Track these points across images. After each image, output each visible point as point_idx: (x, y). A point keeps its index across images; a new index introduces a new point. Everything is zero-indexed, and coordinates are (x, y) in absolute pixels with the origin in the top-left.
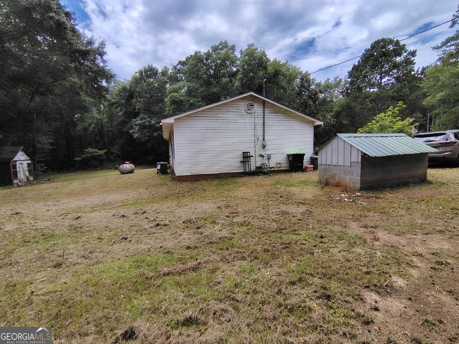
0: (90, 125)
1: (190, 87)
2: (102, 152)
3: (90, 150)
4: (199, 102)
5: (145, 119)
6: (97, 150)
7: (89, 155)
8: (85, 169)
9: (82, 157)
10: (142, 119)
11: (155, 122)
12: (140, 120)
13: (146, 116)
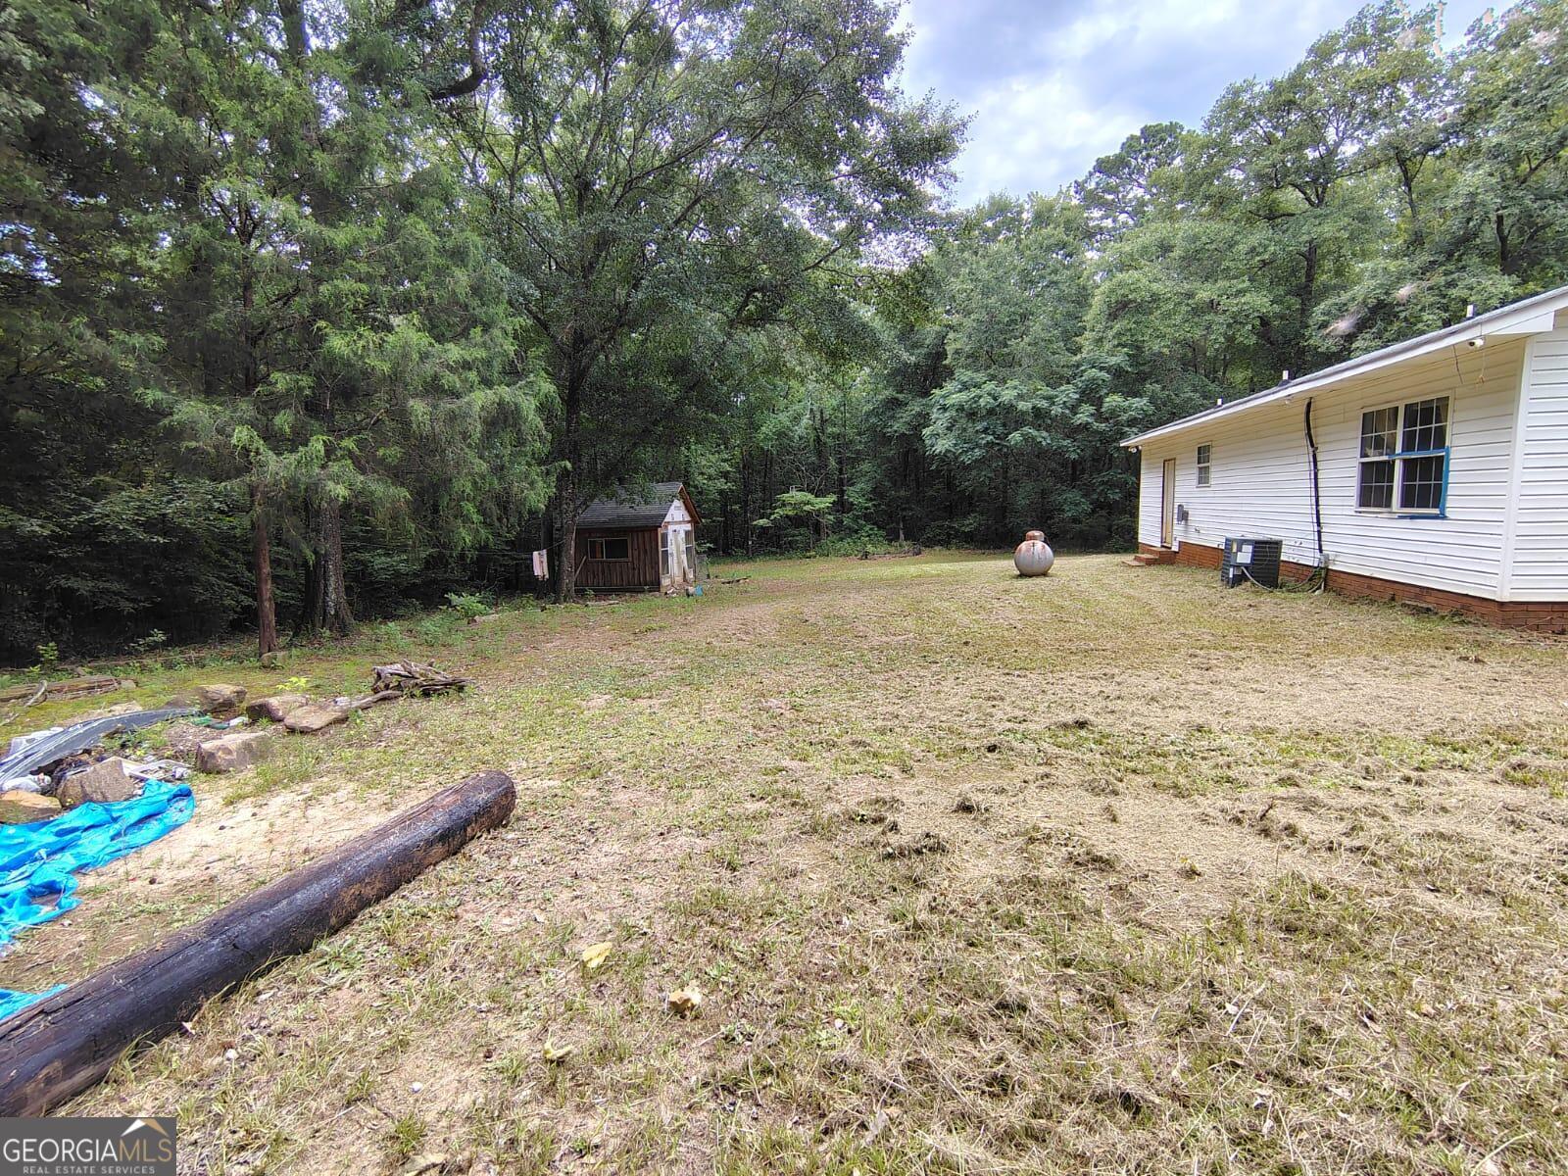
0: (797, 419)
1: (1195, 238)
2: (825, 502)
3: (795, 496)
4: (1241, 292)
5: (977, 386)
6: (810, 497)
7: (789, 511)
8: (776, 553)
9: (772, 517)
10: (965, 387)
11: (1015, 393)
12: (960, 391)
13: (980, 377)
